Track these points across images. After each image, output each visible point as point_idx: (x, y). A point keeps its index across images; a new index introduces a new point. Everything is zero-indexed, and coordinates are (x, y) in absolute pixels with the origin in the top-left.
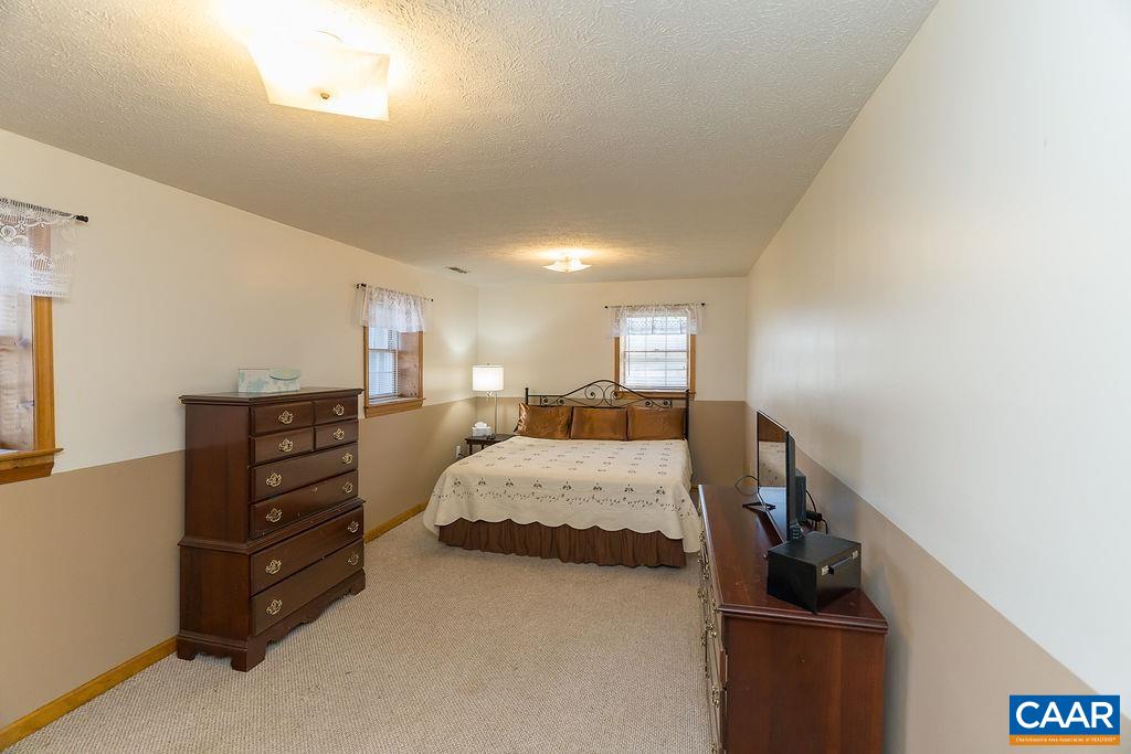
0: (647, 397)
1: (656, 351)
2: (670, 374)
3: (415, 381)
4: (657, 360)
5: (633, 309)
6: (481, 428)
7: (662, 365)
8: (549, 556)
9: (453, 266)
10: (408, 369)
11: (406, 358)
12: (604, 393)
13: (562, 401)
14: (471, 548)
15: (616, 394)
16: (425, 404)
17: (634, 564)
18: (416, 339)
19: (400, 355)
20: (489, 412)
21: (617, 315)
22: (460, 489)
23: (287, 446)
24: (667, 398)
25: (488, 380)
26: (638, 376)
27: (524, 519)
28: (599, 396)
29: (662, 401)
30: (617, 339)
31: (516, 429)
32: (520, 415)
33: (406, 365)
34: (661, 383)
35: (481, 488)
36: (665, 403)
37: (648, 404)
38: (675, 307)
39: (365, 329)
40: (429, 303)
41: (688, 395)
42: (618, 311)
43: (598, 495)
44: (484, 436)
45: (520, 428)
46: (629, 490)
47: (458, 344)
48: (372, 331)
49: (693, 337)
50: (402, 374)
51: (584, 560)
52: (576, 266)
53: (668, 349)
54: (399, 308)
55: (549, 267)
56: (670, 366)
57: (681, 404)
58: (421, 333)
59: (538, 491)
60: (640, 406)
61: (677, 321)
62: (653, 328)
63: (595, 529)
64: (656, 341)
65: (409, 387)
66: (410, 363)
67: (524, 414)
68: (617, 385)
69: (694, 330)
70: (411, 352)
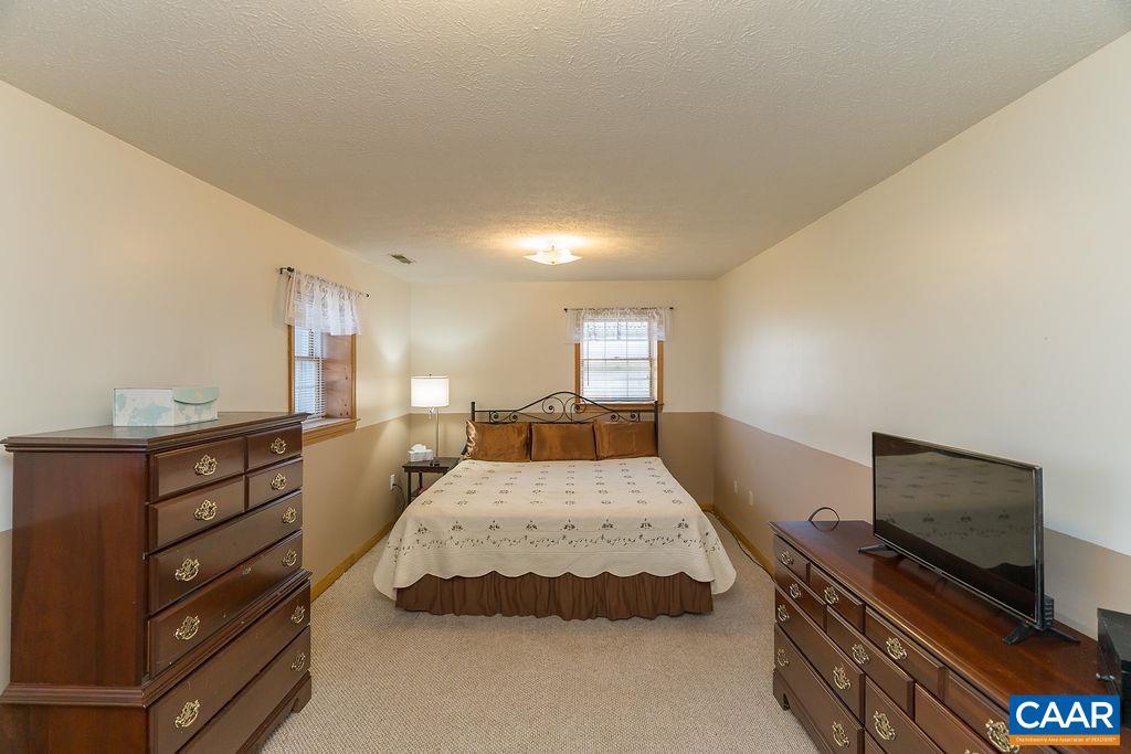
0: (613, 409)
1: (616, 359)
2: (631, 384)
3: (346, 397)
4: (618, 369)
5: (597, 312)
6: (420, 452)
7: (622, 375)
8: (546, 613)
9: (398, 253)
10: (335, 382)
11: (333, 367)
12: (563, 407)
13: (515, 417)
14: (443, 612)
15: (578, 407)
16: (359, 425)
17: (652, 615)
18: (347, 345)
19: (325, 365)
20: (430, 431)
21: (578, 320)
22: (426, 538)
23: (208, 508)
24: (635, 409)
25: (431, 394)
26: (599, 387)
27: (513, 570)
28: (558, 409)
29: (629, 414)
30: (578, 346)
31: (465, 451)
32: (468, 433)
33: (334, 377)
34: (624, 395)
35: (457, 535)
36: (633, 417)
37: (613, 417)
38: (642, 311)
39: (290, 327)
40: (363, 298)
41: (656, 407)
42: (578, 314)
43: (608, 534)
44: (425, 461)
45: (470, 450)
46: (646, 525)
47: (390, 349)
48: (297, 331)
49: (660, 344)
50: (328, 389)
51: (591, 615)
52: (566, 258)
53: (629, 357)
54: (332, 301)
55: (529, 257)
56: (631, 375)
57: (648, 417)
58: (354, 336)
59: (532, 534)
60: (606, 420)
61: (639, 326)
62: (619, 333)
63: (606, 576)
64: (616, 348)
65: (338, 405)
66: (338, 375)
67: (473, 432)
68: (578, 397)
69: (662, 335)
70: (342, 358)
